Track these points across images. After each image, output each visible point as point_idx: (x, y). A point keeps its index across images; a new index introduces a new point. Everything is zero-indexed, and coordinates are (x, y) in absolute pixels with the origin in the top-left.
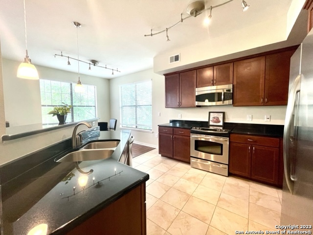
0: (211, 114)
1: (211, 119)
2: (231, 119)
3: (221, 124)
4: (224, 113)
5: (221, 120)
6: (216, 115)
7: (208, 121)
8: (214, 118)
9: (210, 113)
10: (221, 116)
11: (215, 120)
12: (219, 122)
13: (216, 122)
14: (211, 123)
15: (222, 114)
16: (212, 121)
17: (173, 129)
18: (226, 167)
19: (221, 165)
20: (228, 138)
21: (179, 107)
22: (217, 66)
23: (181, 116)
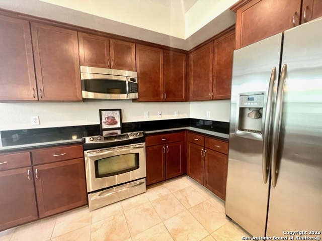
0: (103, 112)
1: (103, 120)
2: (130, 118)
3: (119, 125)
4: (120, 110)
5: (118, 119)
6: (110, 114)
7: (99, 123)
8: (108, 118)
9: (101, 111)
10: (117, 115)
11: (109, 121)
12: (116, 123)
13: (111, 124)
14: (104, 126)
15: (119, 111)
16: (105, 122)
17: (31, 153)
18: (144, 180)
19: (138, 182)
20: (144, 143)
21: (36, 99)
22: (114, 40)
23: (38, 120)
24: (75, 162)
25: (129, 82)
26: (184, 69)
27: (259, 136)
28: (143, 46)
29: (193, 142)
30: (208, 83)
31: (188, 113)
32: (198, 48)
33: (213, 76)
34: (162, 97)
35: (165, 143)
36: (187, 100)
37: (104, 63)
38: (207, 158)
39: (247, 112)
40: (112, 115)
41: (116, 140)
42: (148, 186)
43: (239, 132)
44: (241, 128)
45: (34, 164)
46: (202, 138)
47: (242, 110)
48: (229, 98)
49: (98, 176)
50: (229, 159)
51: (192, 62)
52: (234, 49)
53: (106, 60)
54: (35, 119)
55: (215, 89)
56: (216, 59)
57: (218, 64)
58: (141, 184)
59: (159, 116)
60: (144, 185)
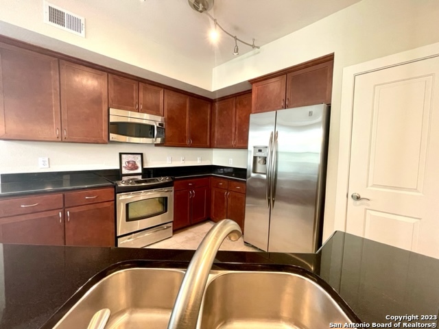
0: (123, 156)
1: (124, 165)
2: (152, 163)
3: (140, 171)
4: (142, 154)
5: (139, 164)
6: (131, 158)
7: (118, 168)
8: (128, 162)
9: (121, 154)
10: (138, 159)
11: (130, 165)
12: (136, 168)
13: (132, 170)
14: (125, 171)
15: (140, 156)
16: (125, 167)
17: (64, 196)
18: (171, 224)
19: (165, 226)
20: (173, 188)
21: (60, 140)
22: (144, 84)
23: (47, 163)
24: (106, 205)
25: (157, 127)
26: (209, 117)
27: (264, 177)
28: (172, 92)
29: (217, 187)
30: (231, 132)
31: (211, 160)
32: (223, 99)
33: (236, 128)
34: (187, 142)
35: (191, 188)
36: (211, 146)
37: (132, 105)
38: (229, 200)
39: (258, 159)
40: (133, 160)
41: (143, 184)
42: (175, 231)
43: (253, 175)
44: (254, 171)
45: (66, 206)
46: (226, 182)
47: (255, 158)
48: (246, 148)
49: (128, 219)
50: (247, 205)
51: (217, 111)
52: (251, 113)
53: (135, 103)
54: (44, 161)
55: (237, 139)
56: (238, 114)
57: (239, 118)
58: (168, 227)
59: (182, 162)
60: (171, 229)
